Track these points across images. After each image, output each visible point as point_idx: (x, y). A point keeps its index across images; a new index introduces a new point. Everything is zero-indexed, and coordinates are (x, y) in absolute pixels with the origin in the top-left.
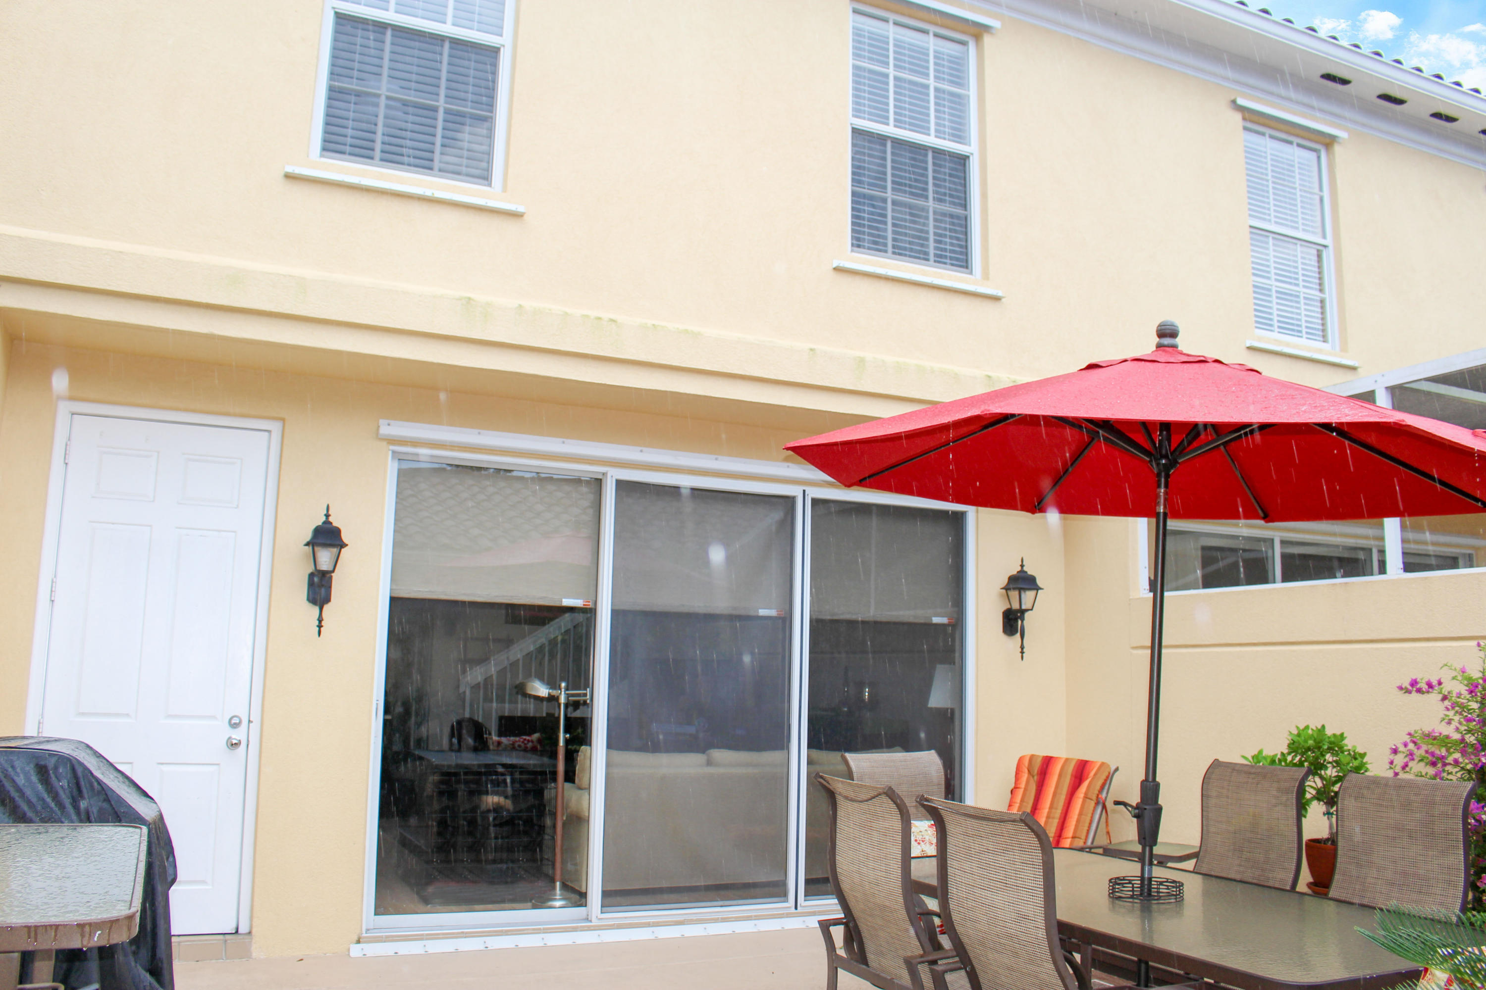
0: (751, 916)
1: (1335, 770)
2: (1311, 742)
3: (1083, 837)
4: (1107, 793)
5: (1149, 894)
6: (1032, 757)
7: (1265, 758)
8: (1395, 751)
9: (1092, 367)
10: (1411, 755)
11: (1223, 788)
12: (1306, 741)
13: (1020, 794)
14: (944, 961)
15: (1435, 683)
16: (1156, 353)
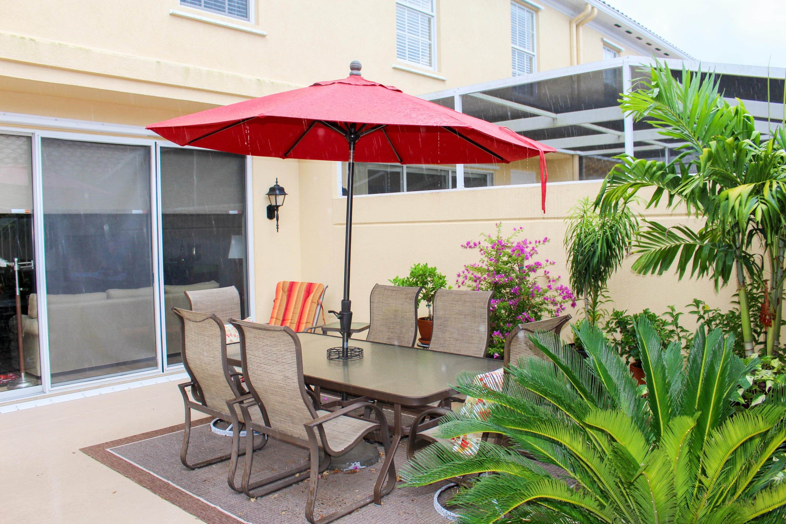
0: (138, 379)
1: (431, 284)
2: (421, 272)
3: (311, 322)
4: (323, 299)
5: (347, 356)
6: (284, 282)
7: (399, 280)
8: (459, 276)
9: (316, 85)
10: (466, 277)
11: (380, 298)
12: (418, 272)
13: (278, 302)
14: (248, 401)
15: (477, 243)
16: (349, 79)
